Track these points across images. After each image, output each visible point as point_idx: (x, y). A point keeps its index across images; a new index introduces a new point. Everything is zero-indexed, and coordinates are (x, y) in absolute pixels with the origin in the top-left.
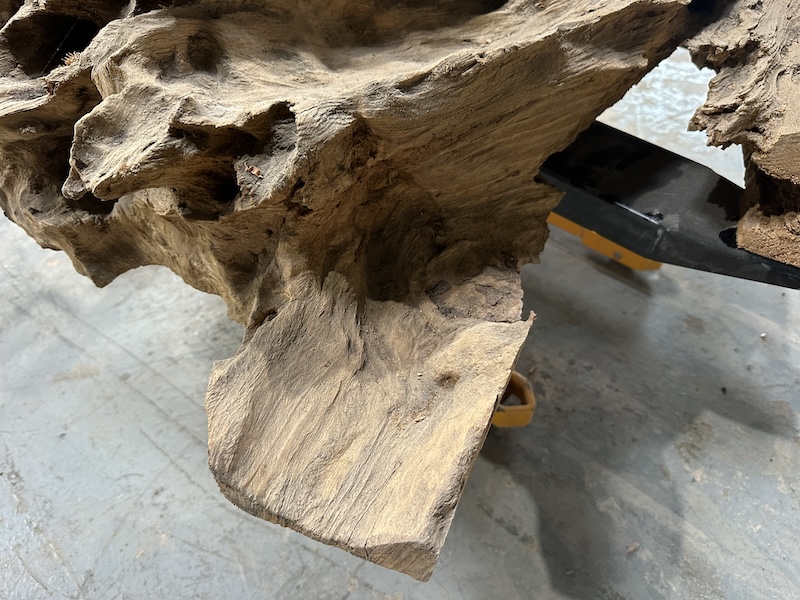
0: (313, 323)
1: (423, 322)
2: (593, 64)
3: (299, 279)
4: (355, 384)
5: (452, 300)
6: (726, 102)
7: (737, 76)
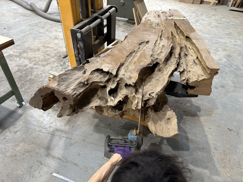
3: (151, 112)
6: (184, 78)
7: (183, 74)
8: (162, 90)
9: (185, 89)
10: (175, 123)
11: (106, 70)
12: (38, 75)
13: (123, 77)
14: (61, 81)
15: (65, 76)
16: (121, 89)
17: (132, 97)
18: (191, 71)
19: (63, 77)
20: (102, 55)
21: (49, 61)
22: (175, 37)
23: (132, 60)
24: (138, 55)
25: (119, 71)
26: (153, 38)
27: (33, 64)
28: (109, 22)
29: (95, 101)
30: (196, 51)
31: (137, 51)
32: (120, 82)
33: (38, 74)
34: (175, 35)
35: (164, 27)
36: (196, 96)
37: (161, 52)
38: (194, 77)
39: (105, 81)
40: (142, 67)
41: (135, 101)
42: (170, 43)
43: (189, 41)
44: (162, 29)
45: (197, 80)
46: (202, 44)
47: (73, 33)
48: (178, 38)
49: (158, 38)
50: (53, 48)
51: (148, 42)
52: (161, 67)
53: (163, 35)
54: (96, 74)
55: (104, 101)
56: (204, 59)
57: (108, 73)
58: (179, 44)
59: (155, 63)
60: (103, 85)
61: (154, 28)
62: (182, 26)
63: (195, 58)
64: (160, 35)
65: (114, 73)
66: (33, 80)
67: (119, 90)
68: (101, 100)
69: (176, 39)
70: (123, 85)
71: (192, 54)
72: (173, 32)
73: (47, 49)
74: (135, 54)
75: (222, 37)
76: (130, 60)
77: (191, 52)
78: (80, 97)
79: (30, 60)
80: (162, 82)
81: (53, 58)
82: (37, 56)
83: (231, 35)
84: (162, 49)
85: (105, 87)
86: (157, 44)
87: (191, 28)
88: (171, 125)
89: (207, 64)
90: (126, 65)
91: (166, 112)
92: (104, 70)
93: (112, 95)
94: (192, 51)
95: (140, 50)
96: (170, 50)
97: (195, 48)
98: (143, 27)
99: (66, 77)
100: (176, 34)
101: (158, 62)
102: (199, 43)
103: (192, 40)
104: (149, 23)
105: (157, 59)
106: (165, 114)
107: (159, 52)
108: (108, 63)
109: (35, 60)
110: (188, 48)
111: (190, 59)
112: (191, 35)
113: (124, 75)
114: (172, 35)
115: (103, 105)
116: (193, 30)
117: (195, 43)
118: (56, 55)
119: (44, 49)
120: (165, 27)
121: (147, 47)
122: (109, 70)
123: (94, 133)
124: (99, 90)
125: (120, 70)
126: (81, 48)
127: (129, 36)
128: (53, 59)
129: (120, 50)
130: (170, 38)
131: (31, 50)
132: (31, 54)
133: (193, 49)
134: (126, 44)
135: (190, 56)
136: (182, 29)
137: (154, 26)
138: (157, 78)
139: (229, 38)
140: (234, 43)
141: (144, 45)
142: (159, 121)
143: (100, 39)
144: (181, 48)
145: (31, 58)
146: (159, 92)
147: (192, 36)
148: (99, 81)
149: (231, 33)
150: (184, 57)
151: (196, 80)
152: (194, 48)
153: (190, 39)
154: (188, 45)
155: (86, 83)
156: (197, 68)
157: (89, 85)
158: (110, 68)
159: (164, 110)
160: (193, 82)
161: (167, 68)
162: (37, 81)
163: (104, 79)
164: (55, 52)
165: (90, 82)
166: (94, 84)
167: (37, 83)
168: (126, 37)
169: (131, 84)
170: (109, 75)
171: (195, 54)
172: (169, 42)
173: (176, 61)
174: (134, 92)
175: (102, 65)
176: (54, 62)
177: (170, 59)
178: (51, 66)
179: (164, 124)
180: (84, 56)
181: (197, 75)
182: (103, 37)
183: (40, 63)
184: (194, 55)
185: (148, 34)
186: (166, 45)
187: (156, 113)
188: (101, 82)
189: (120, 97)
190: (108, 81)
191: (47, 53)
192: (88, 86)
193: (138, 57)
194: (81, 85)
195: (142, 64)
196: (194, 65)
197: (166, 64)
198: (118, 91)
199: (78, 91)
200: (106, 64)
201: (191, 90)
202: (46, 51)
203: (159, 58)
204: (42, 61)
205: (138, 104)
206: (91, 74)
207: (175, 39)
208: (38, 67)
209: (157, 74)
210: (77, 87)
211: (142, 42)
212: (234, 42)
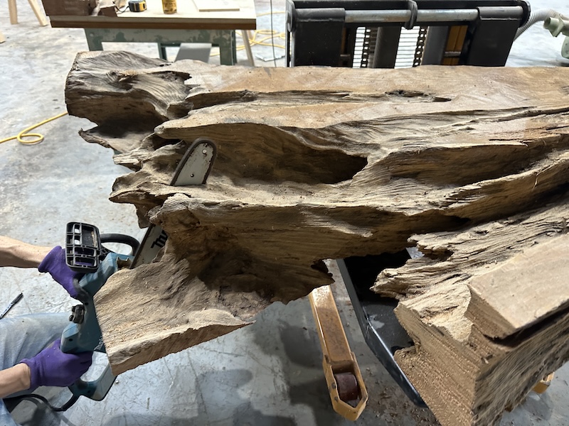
0: (164, 273)
1: (206, 297)
2: (328, 225)
3: (168, 255)
4: (158, 303)
5: (228, 296)
31: (351, 100)
51: (442, 101)
54: (176, 84)
60: (162, 115)
78: (87, 101)
101: (369, 158)
105: (375, 147)
122: (196, 86)
141: (417, 101)
148: (159, 98)
155: (122, 80)
165: (138, 86)
166: (145, 100)
188: (164, 105)
194: (113, 79)
199: (92, 84)
206: (160, 74)
210: (103, 77)
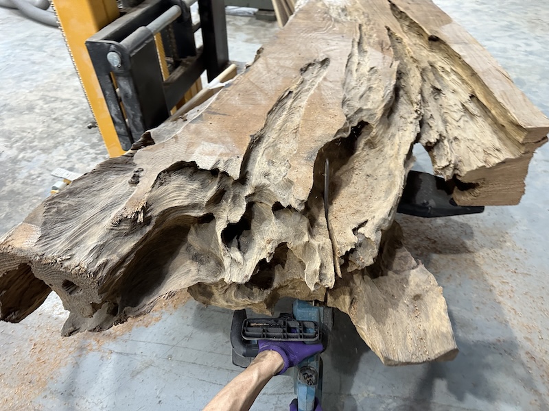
6: (444, 163)
7: (439, 148)
8: (393, 211)
9: (444, 192)
10: (440, 314)
11: (205, 163)
12: (33, 179)
13: (264, 181)
14: (56, 222)
15: (71, 201)
16: (262, 220)
17: (301, 248)
18: (459, 137)
19: (62, 206)
20: (192, 115)
21: (60, 137)
22: (399, 40)
23: (285, 121)
24: (304, 104)
25: (251, 161)
26: (337, 48)
27: (18, 149)
28: (206, 14)
29: (182, 270)
30: (465, 77)
31: (297, 94)
32: (255, 198)
33: (31, 175)
34: (398, 35)
35: (362, 17)
36: (480, 209)
37: (370, 89)
38: (473, 157)
39: (206, 200)
40: (321, 144)
41: (311, 259)
42: (389, 59)
43: (441, 50)
44: (360, 22)
45: (484, 164)
46: (481, 55)
47: (97, 52)
48: (409, 44)
49: (353, 47)
50: (69, 100)
51: (325, 62)
52: (376, 137)
53: (365, 38)
54: (177, 180)
55: (212, 263)
56: (500, 100)
57: (214, 172)
58: (415, 61)
59: (355, 124)
60: (201, 214)
61: (336, 21)
62: (413, 8)
63: (466, 97)
64: (357, 40)
65: (235, 173)
66: (19, 194)
67: (254, 224)
68: (201, 262)
69: (404, 47)
70: (266, 207)
71: (455, 87)
72: (391, 29)
73: (52, 105)
74: (291, 101)
75: (493, 35)
76: (280, 121)
77: (451, 81)
78: (124, 273)
79: (10, 138)
80: (384, 184)
81: (71, 126)
82: (27, 125)
83: (513, 29)
84: (369, 80)
85: (209, 218)
86: (354, 67)
87: (439, 14)
88: (427, 317)
89: (515, 115)
90: (271, 140)
91: (406, 272)
92: (201, 165)
93: (235, 241)
94: (453, 77)
95: (307, 87)
96: (394, 82)
97: (463, 69)
98: (304, 19)
99: (73, 204)
100: (400, 33)
101: (365, 119)
102: (472, 52)
103: (449, 47)
104: (319, 8)
105: (360, 110)
106: (402, 279)
107: (363, 89)
108: (211, 140)
109: (21, 139)
110: (440, 70)
111: (452, 103)
112: (444, 33)
113: (266, 175)
114: (390, 36)
115: (209, 280)
116: (444, 18)
117: (461, 54)
118: (78, 118)
119: (45, 106)
120: (368, 17)
121: (325, 79)
122: (218, 162)
123: (195, 330)
124: (192, 230)
125: (252, 158)
126: (126, 96)
127: (267, 49)
128: (71, 131)
129: (247, 94)
130: (387, 44)
131: (10, 110)
132: (12, 123)
133: (456, 73)
134: (261, 73)
135: (449, 95)
136: (416, 17)
137: (334, 15)
138: (367, 169)
139: (510, 36)
140: (524, 48)
141: (316, 71)
142: (391, 310)
143: (185, 65)
144: (423, 72)
145: (11, 133)
146: (384, 220)
147: (446, 34)
148: (186, 203)
149: (513, 24)
150: (432, 97)
151: (481, 165)
152: (459, 70)
153: (444, 43)
154: (440, 61)
155: (141, 218)
156: (475, 127)
157: (153, 221)
158: (221, 154)
159: (398, 268)
160: (472, 171)
161: (393, 135)
162: (30, 194)
163: (203, 194)
164: (75, 110)
165: (156, 211)
166: (170, 218)
167: (30, 201)
168: (259, 52)
169: (295, 205)
170: (218, 179)
171: (464, 86)
172: (387, 57)
173: (416, 111)
174: (305, 230)
175: (192, 149)
176: (73, 137)
177: (397, 109)
178: (66, 150)
179: (405, 315)
180: (138, 120)
181: (480, 150)
182: (194, 59)
183: (35, 144)
184: (460, 90)
185: (324, 39)
186: (379, 68)
187: (375, 280)
188: (194, 206)
189: (260, 249)
190: (218, 199)
191: (54, 116)
192: (149, 229)
193: (303, 111)
194: (125, 227)
195: (319, 132)
196: (466, 119)
197: (389, 125)
198: (252, 228)
199: (114, 252)
200: (206, 143)
201: (463, 195)
202: (52, 110)
203: (365, 107)
204: (41, 139)
205: (324, 272)
206: (158, 183)
207: (399, 46)
208: (32, 155)
209: (366, 158)
210: (111, 236)
211: (308, 62)
212: (523, 45)
